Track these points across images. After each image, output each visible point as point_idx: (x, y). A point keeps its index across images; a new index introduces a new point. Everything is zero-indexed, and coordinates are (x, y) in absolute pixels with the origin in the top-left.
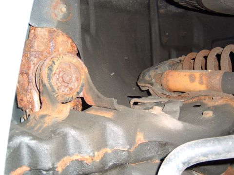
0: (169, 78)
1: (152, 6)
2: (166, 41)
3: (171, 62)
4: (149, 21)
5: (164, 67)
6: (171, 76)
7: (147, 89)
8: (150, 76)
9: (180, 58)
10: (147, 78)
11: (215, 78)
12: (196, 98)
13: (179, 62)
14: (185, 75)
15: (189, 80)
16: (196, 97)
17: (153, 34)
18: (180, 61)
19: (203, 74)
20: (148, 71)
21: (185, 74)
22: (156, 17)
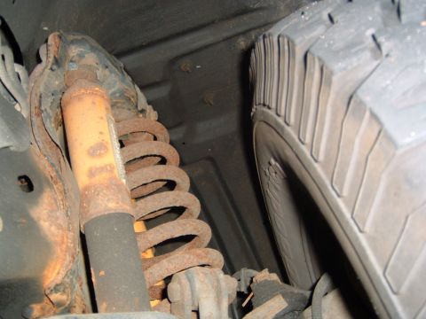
0: (88, 101)
1: (245, 18)
2: (182, 67)
3: (133, 93)
4: (213, 22)
5: (116, 81)
6: (94, 103)
7: (43, 58)
8: (81, 56)
9: (149, 108)
10: (74, 51)
11: (108, 200)
12: (53, 174)
13: (140, 108)
14: (101, 133)
15: (92, 144)
16: (57, 172)
17: (187, 38)
18: (143, 111)
19: (111, 171)
20: (93, 49)
21: (106, 131)
22: (226, 34)
